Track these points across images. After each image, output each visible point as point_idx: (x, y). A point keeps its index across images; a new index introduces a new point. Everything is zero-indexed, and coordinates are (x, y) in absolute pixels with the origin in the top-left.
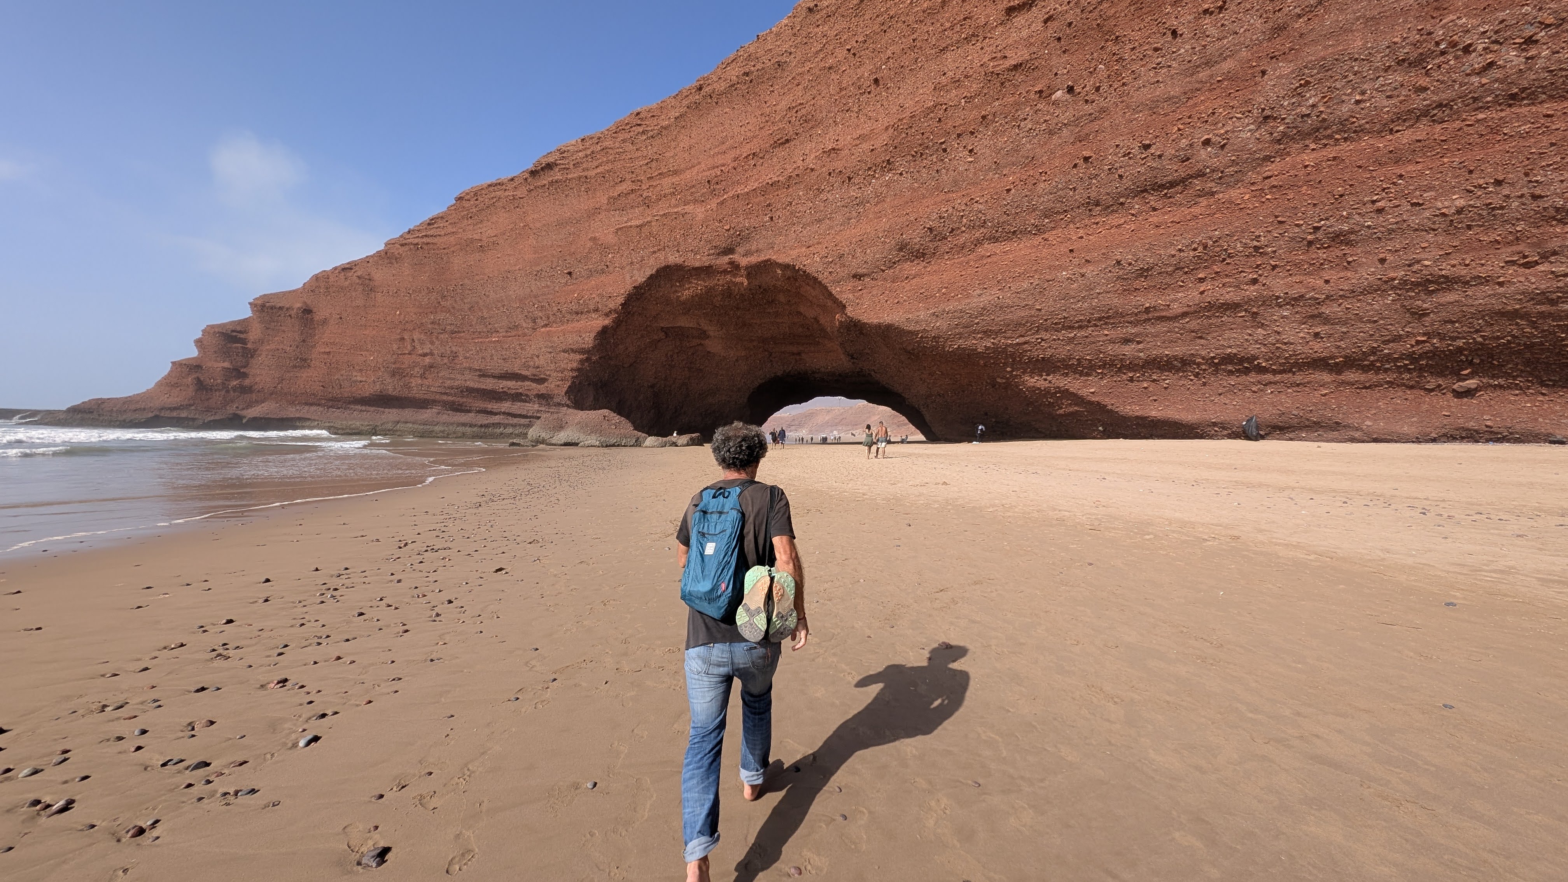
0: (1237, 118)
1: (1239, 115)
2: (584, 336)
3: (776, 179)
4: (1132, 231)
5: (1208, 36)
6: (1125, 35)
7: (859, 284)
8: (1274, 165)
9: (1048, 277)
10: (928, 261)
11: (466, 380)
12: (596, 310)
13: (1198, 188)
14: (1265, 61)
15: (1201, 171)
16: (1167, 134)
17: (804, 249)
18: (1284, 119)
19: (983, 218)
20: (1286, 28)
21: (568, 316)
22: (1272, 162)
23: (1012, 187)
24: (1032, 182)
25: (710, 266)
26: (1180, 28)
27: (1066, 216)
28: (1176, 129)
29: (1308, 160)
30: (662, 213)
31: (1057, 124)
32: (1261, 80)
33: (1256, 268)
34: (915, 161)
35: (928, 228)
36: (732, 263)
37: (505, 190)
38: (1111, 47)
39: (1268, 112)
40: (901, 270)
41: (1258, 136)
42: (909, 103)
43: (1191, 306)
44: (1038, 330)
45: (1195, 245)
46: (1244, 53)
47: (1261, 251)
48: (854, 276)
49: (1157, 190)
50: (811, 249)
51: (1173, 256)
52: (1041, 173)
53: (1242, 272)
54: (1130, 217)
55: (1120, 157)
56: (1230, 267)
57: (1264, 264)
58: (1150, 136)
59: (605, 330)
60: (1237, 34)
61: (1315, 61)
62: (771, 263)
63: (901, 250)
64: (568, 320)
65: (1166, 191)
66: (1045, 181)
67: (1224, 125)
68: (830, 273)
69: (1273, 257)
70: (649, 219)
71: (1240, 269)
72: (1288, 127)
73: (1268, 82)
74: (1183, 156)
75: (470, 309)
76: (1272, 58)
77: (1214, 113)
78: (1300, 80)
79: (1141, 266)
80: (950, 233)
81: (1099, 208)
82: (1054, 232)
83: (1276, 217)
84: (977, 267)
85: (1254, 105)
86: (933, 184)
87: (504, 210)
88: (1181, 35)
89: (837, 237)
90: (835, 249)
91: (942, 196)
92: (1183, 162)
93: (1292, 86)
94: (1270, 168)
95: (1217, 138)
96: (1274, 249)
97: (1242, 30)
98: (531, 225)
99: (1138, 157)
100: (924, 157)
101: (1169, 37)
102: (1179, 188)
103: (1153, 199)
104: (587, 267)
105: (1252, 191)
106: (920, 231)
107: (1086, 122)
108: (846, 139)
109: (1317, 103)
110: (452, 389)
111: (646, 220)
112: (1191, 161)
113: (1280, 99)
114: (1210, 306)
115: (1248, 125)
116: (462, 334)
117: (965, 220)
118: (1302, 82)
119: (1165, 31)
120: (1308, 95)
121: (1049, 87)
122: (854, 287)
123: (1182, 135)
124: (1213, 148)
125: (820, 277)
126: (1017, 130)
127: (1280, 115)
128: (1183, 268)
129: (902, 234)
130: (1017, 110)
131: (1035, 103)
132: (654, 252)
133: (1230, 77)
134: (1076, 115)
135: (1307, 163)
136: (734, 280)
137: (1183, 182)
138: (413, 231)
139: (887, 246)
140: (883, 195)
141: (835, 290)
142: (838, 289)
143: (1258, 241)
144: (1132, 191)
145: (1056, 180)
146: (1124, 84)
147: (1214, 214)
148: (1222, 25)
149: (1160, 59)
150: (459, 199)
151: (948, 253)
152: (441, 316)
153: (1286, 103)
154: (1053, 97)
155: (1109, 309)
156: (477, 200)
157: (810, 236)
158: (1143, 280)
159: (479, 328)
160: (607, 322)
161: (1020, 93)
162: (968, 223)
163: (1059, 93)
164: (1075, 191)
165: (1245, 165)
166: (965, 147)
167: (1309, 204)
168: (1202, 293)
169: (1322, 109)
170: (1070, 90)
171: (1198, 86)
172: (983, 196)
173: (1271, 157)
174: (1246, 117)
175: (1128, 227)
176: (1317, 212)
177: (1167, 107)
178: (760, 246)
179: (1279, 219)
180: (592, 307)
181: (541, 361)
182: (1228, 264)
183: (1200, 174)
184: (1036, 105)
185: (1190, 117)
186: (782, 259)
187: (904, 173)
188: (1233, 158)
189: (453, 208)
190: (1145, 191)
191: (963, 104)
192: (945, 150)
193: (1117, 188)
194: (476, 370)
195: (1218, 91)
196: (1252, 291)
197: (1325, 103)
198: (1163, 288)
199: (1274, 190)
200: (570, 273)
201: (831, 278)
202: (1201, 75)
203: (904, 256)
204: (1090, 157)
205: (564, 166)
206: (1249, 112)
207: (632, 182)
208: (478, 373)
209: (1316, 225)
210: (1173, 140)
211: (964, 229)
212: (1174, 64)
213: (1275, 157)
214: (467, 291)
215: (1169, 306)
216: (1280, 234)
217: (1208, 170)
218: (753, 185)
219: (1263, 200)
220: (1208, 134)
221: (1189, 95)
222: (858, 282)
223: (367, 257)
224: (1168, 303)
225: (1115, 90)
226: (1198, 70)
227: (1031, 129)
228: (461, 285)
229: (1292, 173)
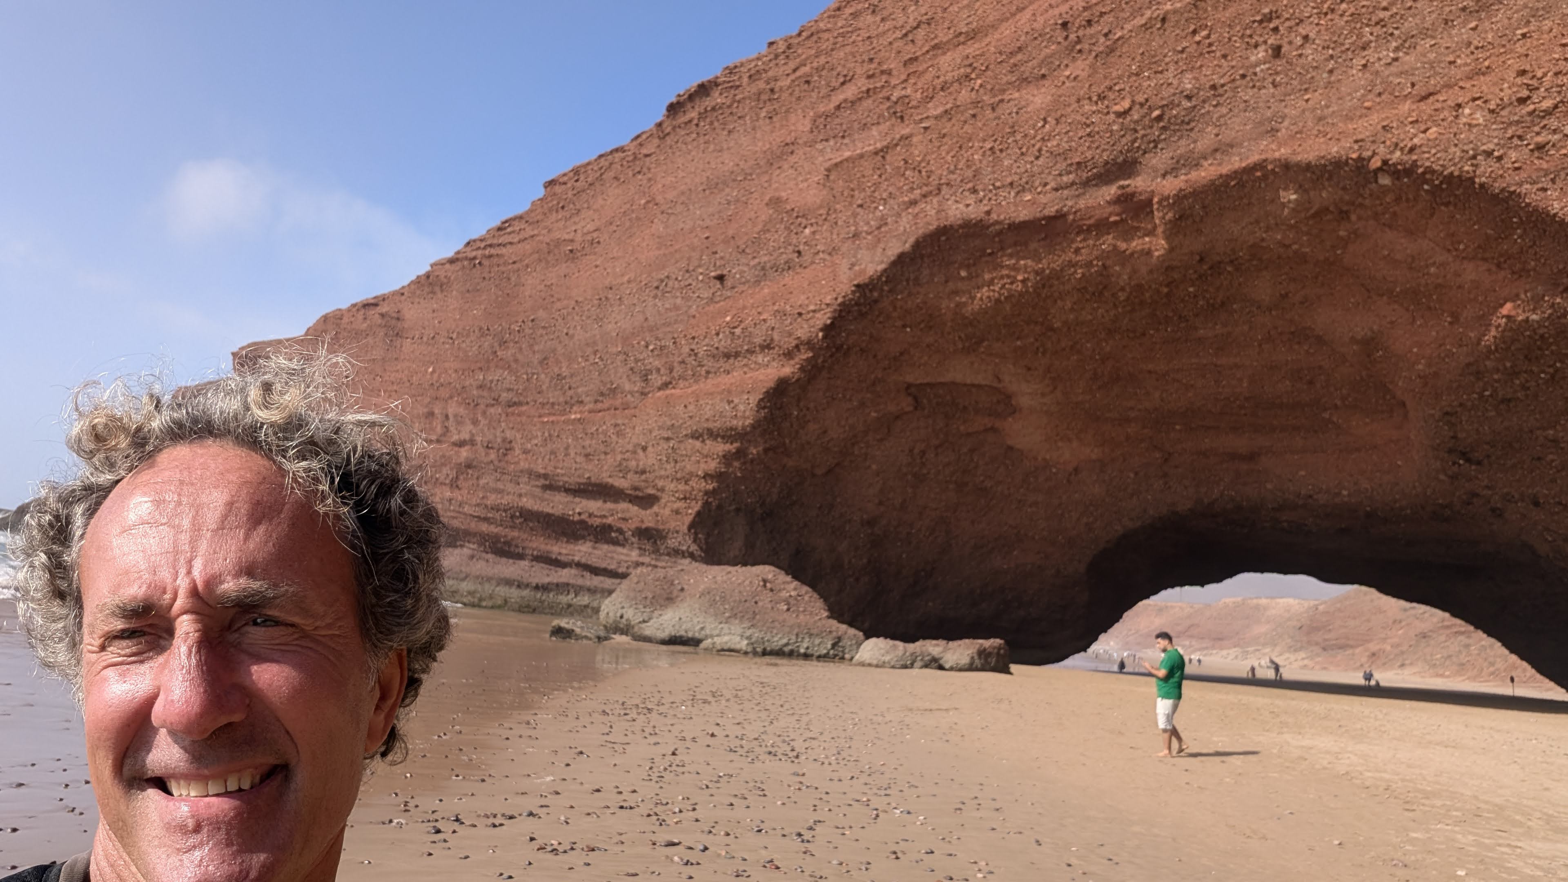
2: (736, 401)
11: (520, 495)
12: (767, 347)
30: (939, 112)
36: (1126, 198)
50: (1440, 96)
59: (781, 387)
64: (708, 372)
104: (756, 261)
110: (498, 510)
111: (897, 136)
116: (525, 408)
132: (913, 203)
157: (1434, 64)
159: (553, 396)
160: (788, 370)
180: (759, 340)
181: (649, 459)
194: (539, 476)
200: (721, 278)
208: (542, 482)
228: (533, 320)
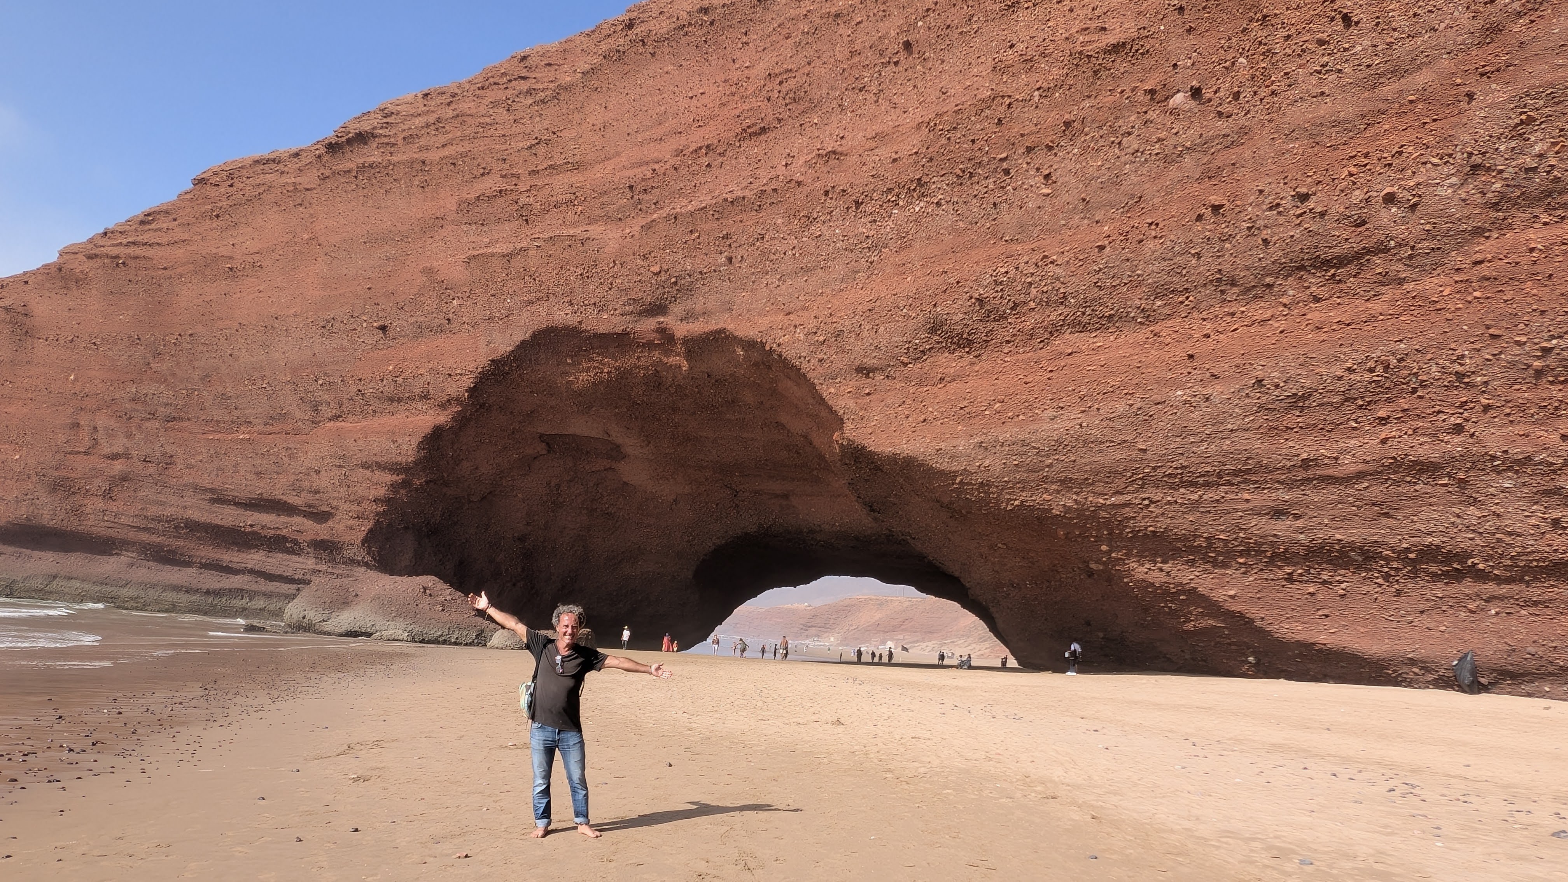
0: (1433, 164)
1: (1436, 160)
2: (400, 441)
3: (740, 194)
4: (1281, 332)
5: (1395, 30)
6: (1276, 15)
7: (866, 385)
8: (1488, 243)
9: (1158, 398)
10: (976, 353)
11: (185, 507)
12: (425, 397)
13: (1380, 270)
14: (1474, 78)
15: (1382, 244)
16: (1334, 179)
17: (781, 317)
18: (1501, 172)
19: (1062, 290)
20: (1501, 31)
21: (375, 404)
22: (1487, 238)
23: (1107, 242)
24: (1137, 239)
25: (625, 334)
26: (1355, 12)
27: (1187, 298)
28: (1347, 173)
29: (1535, 241)
30: (546, 235)
31: (1175, 147)
32: (1467, 107)
33: (1460, 407)
34: (961, 184)
35: (977, 299)
36: (662, 331)
37: (282, 173)
38: (1257, 32)
39: (1477, 159)
40: (934, 365)
41: (1463, 196)
42: (956, 89)
43: (1368, 462)
44: (1144, 484)
45: (1371, 364)
46: (1445, 63)
47: (1467, 380)
48: (860, 370)
49: (1320, 267)
50: (791, 317)
51: (1340, 378)
52: (1151, 224)
53: (1439, 412)
54: (1281, 309)
55: (1264, 211)
56: (1424, 404)
57: (1471, 402)
58: (1309, 180)
59: (439, 432)
60: (1434, 30)
61: (1540, 86)
62: (727, 337)
63: (933, 330)
64: (374, 411)
65: (1332, 271)
66: (1155, 237)
67: (1414, 173)
68: (820, 361)
69: (1484, 392)
70: (524, 244)
71: (1438, 408)
72: (1508, 186)
73: (1477, 112)
74: (1356, 217)
75: (202, 379)
76: (1482, 75)
77: (1400, 153)
78: (1521, 113)
79: (1294, 391)
80: (1012, 309)
81: (1236, 290)
82: (1170, 323)
83: (1488, 327)
84: (1051, 371)
85: (1456, 146)
86: (988, 225)
87: (276, 208)
88: (1357, 23)
89: (835, 301)
90: (829, 320)
91: (1001, 248)
92: (1358, 226)
93: (1510, 121)
94: (1485, 248)
95: (1405, 193)
96: (1485, 379)
97: (1443, 25)
98: (322, 239)
99: (1292, 212)
100: (975, 179)
101: (1339, 25)
102: (1352, 268)
103: (1314, 282)
104: (413, 319)
105: (1456, 282)
106: (963, 302)
107: (1219, 147)
108: (856, 139)
109: (1546, 152)
110: (160, 521)
111: (519, 246)
112: (1367, 226)
113: (1494, 140)
114: (1396, 465)
115: (1449, 176)
116: (186, 424)
117: (1034, 291)
118: (1524, 117)
119: (1333, 14)
120: (1533, 139)
121: (1165, 85)
122: (858, 388)
123: (1354, 183)
124: (1399, 208)
125: (805, 367)
126: (1117, 151)
127: (1496, 165)
128: (1356, 399)
129: (935, 305)
130: (1116, 118)
131: (1144, 109)
132: (531, 302)
133: (1425, 96)
134: (1204, 136)
135: (1532, 246)
136: (665, 360)
137: (1358, 259)
138: (112, 232)
139: (911, 324)
140: (910, 237)
141: (827, 391)
142: (832, 390)
143: (1461, 365)
144: (1283, 267)
145: (1172, 238)
146: (1273, 93)
147: (1400, 315)
148: (1415, 15)
149: (1326, 59)
150: (200, 182)
151: (1008, 342)
152: (149, 388)
153: (1502, 148)
154: (1171, 101)
155: (1248, 459)
156: (231, 186)
157: (791, 295)
158: (1298, 413)
159: (218, 414)
160: (443, 418)
161: (1122, 91)
162: (1040, 296)
163: (1179, 98)
164: (1199, 258)
165: (1444, 239)
166: (1038, 169)
167: (1534, 310)
168: (1384, 441)
169: (1553, 162)
170: (1196, 93)
171: (1382, 106)
172: (1063, 253)
173: (1485, 230)
174: (1445, 163)
175: (1276, 325)
176: (1546, 324)
177: (1335, 136)
178: (710, 306)
179: (1491, 331)
180: (417, 391)
181: (323, 482)
182: (1420, 397)
183: (1381, 249)
184: (1146, 112)
185: (1366, 155)
186: (744, 330)
187: (943, 202)
188: (1428, 227)
189: (188, 196)
190: (1301, 268)
191: (1036, 99)
192: (1007, 172)
193: (1260, 260)
194: (206, 490)
195: (1410, 117)
196: (1455, 444)
197: (1557, 153)
198: (1329, 429)
199: (1486, 283)
200: (383, 328)
201: (820, 370)
202: (1386, 89)
203: (938, 343)
204: (1221, 206)
205: (386, 140)
206: (1450, 155)
207: (502, 176)
208: (209, 496)
209: (1545, 344)
210: (1342, 191)
211: (1032, 305)
212: (1348, 69)
213: (1490, 230)
214: (201, 347)
215: (1336, 459)
216: (1494, 355)
217: (1392, 243)
218: (704, 200)
219: (1470, 298)
220: (1392, 186)
221: (1369, 119)
222: (864, 381)
223: (25, 273)
224: (1334, 455)
225: (1261, 100)
226: (1381, 80)
227: (1137, 151)
228: (191, 335)
229: (1513, 258)
